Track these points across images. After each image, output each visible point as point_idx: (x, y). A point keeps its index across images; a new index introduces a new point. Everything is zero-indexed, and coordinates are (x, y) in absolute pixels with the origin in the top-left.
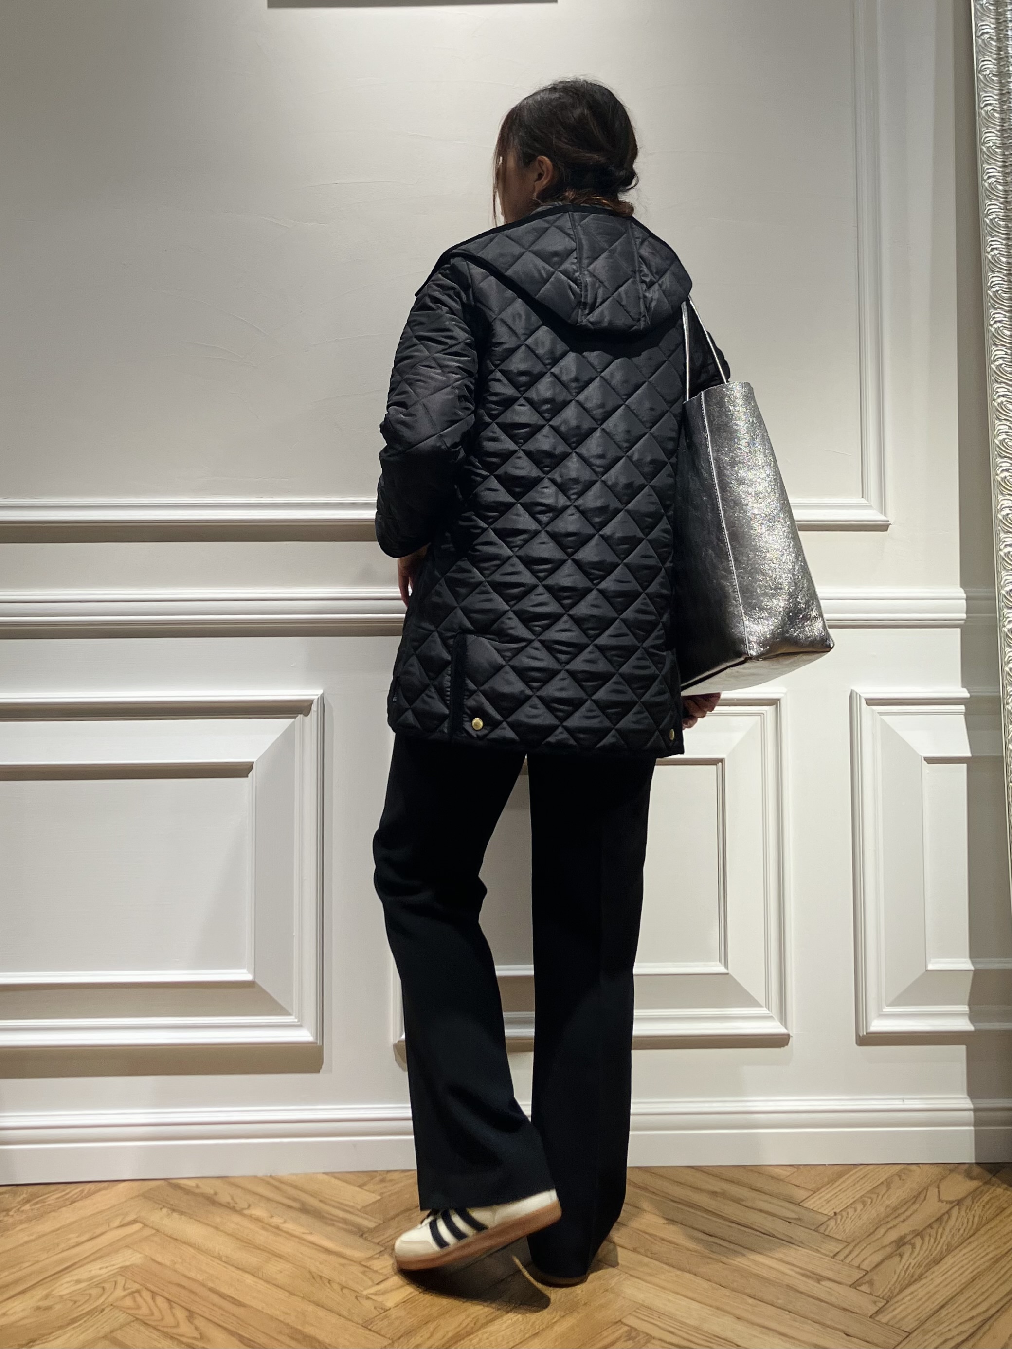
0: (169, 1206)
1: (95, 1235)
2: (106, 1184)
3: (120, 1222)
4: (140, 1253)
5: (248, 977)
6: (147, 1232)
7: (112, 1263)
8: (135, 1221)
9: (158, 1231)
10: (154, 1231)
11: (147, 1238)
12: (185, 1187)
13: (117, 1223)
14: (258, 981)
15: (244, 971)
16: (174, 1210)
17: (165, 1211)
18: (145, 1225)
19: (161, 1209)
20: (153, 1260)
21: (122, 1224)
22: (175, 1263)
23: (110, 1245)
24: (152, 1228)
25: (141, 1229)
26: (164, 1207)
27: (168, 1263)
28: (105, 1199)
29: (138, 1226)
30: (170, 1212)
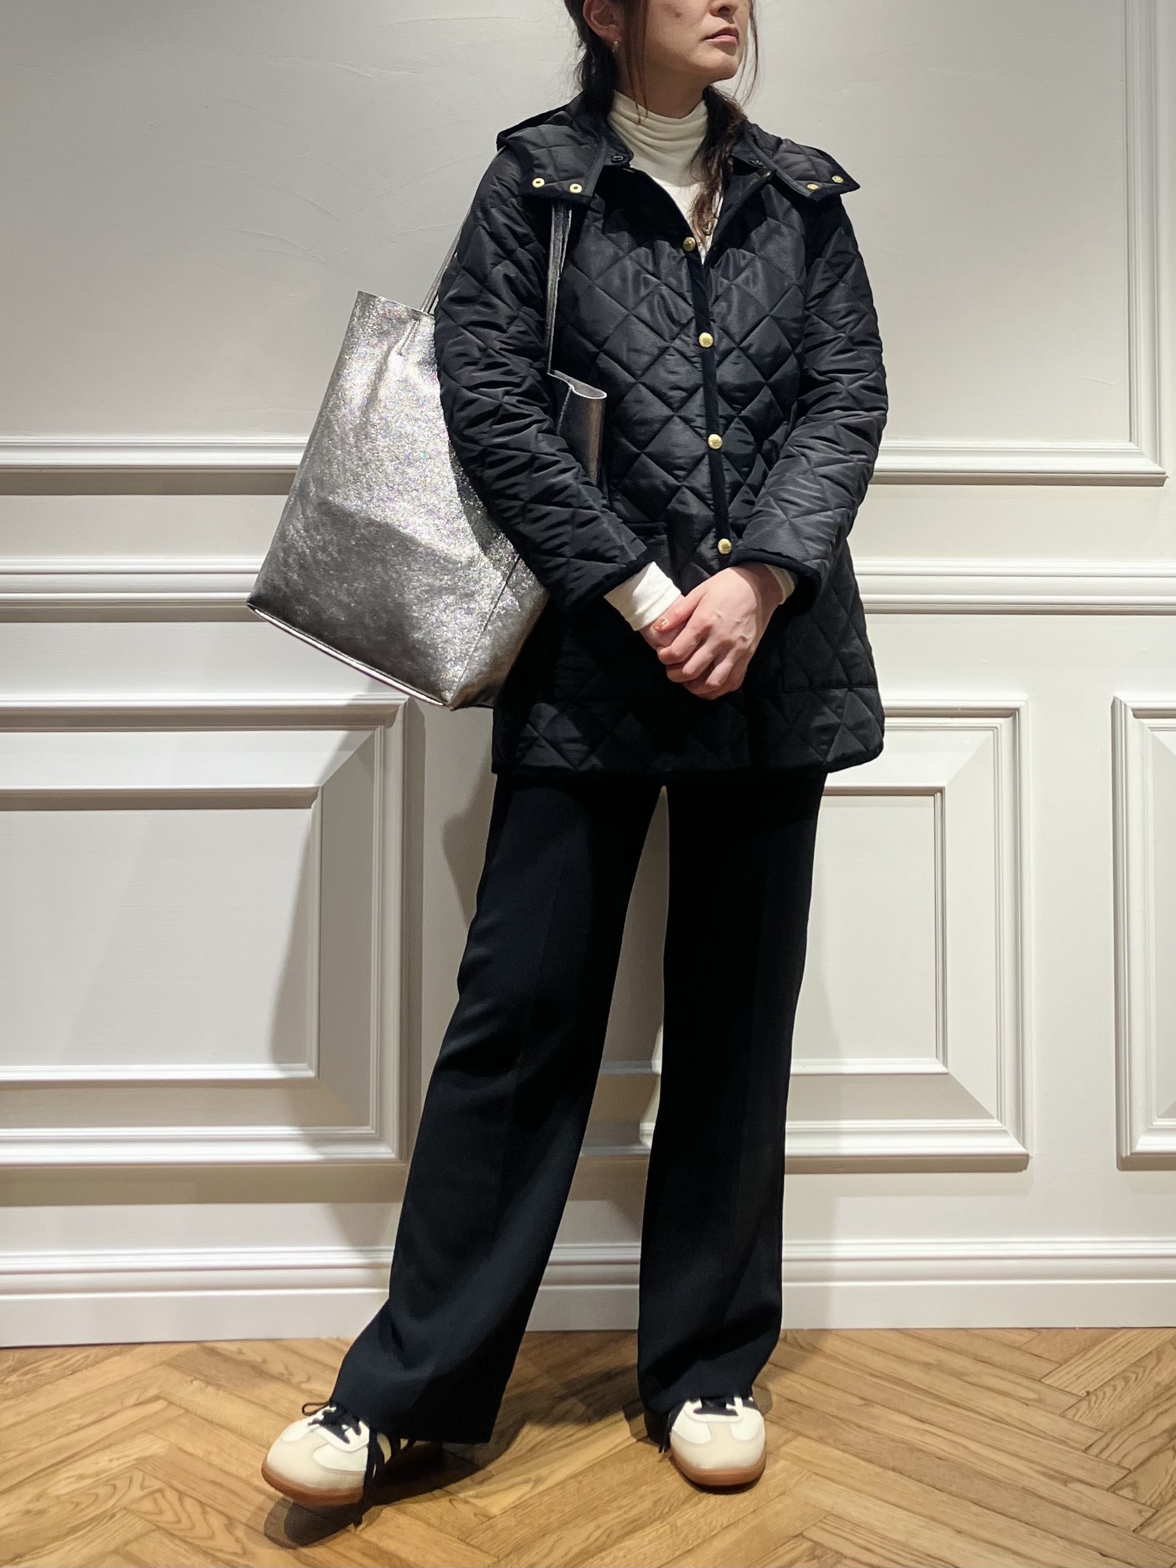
0: (203, 1378)
1: (104, 1415)
2: (118, 1348)
3: (138, 1398)
4: (164, 1440)
5: (310, 1074)
6: (174, 1412)
7: (127, 1453)
8: (157, 1398)
9: (187, 1411)
10: (184, 1411)
11: (171, 1421)
12: (223, 1352)
13: (132, 1400)
14: (323, 1079)
15: (305, 1065)
16: (209, 1383)
17: (196, 1383)
18: (170, 1403)
19: (191, 1382)
20: (181, 1449)
21: (140, 1401)
22: (210, 1454)
23: (124, 1429)
24: (180, 1406)
25: (165, 1409)
26: (196, 1379)
27: (200, 1453)
28: (117, 1368)
29: (159, 1405)
30: (203, 1385)
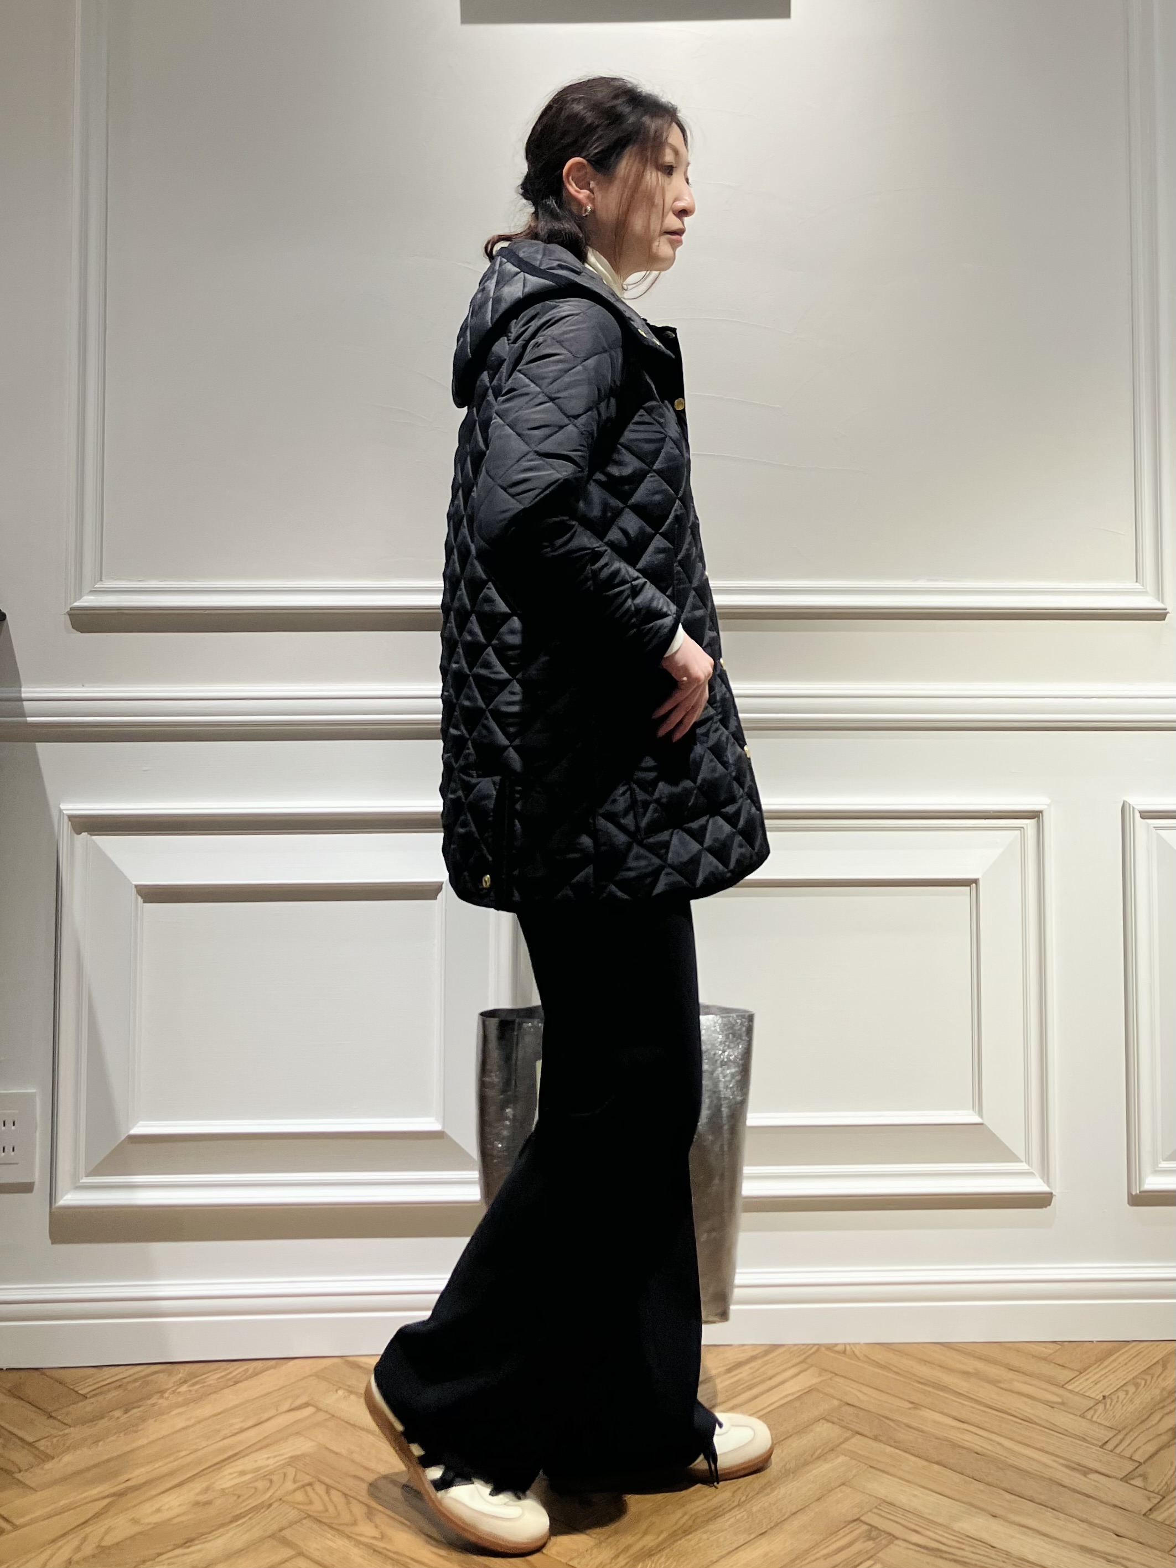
0: (347, 1387)
1: (262, 1420)
2: (273, 1362)
3: (291, 1406)
4: (313, 1441)
5: (436, 1127)
6: (321, 1416)
7: (281, 1452)
8: (307, 1405)
9: (333, 1416)
10: (329, 1416)
11: (318, 1424)
12: (364, 1366)
13: (286, 1406)
14: (447, 1131)
15: (432, 1119)
16: (351, 1392)
17: (340, 1392)
18: (319, 1409)
19: (337, 1391)
20: (327, 1448)
21: (293, 1406)
22: (352, 1453)
23: (279, 1431)
24: (326, 1412)
25: (314, 1413)
26: (340, 1388)
27: (344, 1452)
28: (270, 1380)
29: (310, 1410)
30: (346, 1394)
